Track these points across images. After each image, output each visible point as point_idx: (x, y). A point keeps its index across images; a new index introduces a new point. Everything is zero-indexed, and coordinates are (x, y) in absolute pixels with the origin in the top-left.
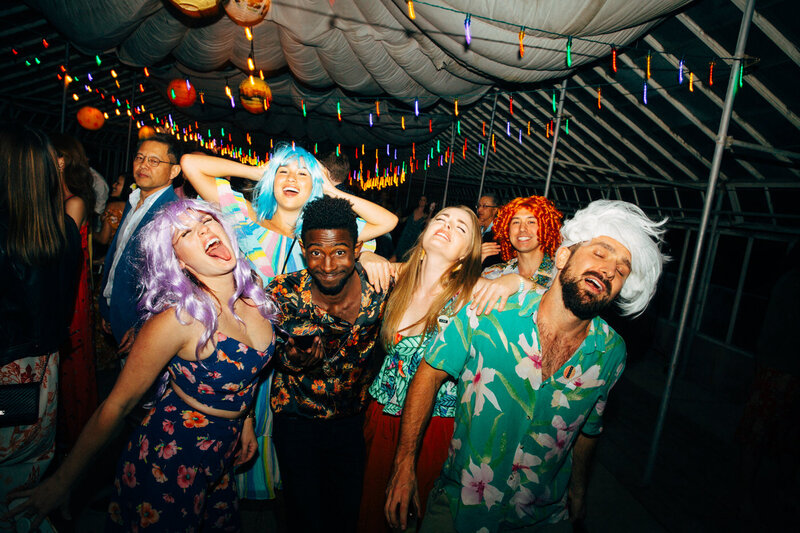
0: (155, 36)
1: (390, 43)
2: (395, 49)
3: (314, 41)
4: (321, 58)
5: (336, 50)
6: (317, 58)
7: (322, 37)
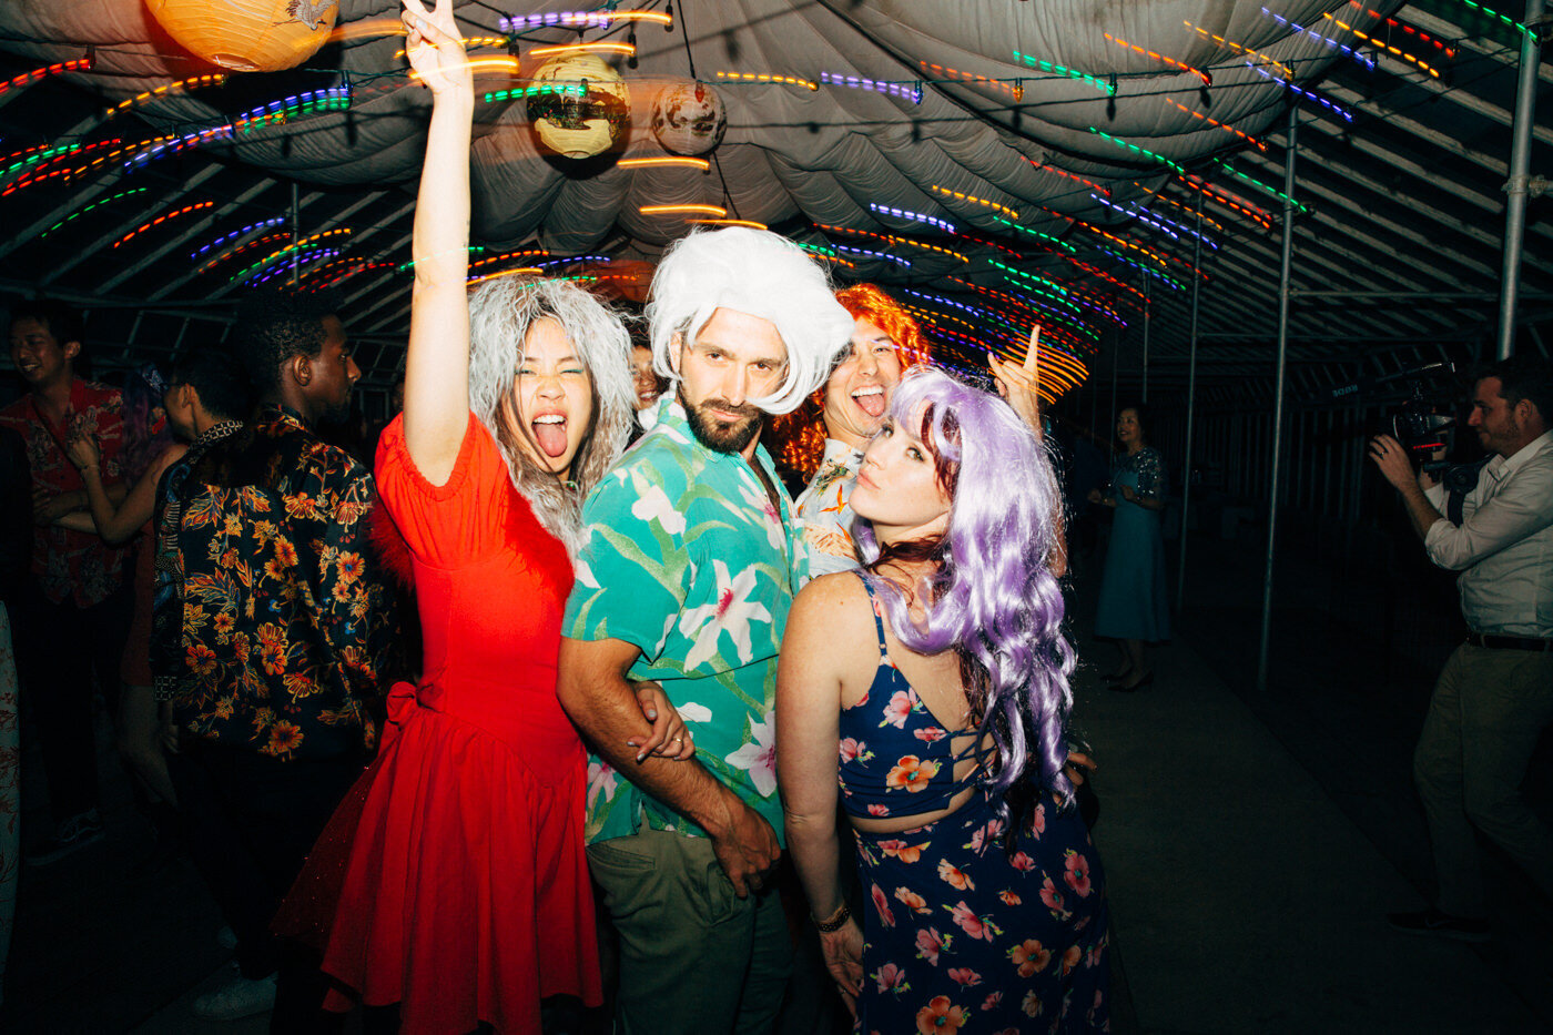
0: (584, 204)
1: (948, 139)
2: (957, 148)
3: (822, 162)
4: (846, 189)
5: (862, 170)
6: (840, 189)
7: (834, 153)
